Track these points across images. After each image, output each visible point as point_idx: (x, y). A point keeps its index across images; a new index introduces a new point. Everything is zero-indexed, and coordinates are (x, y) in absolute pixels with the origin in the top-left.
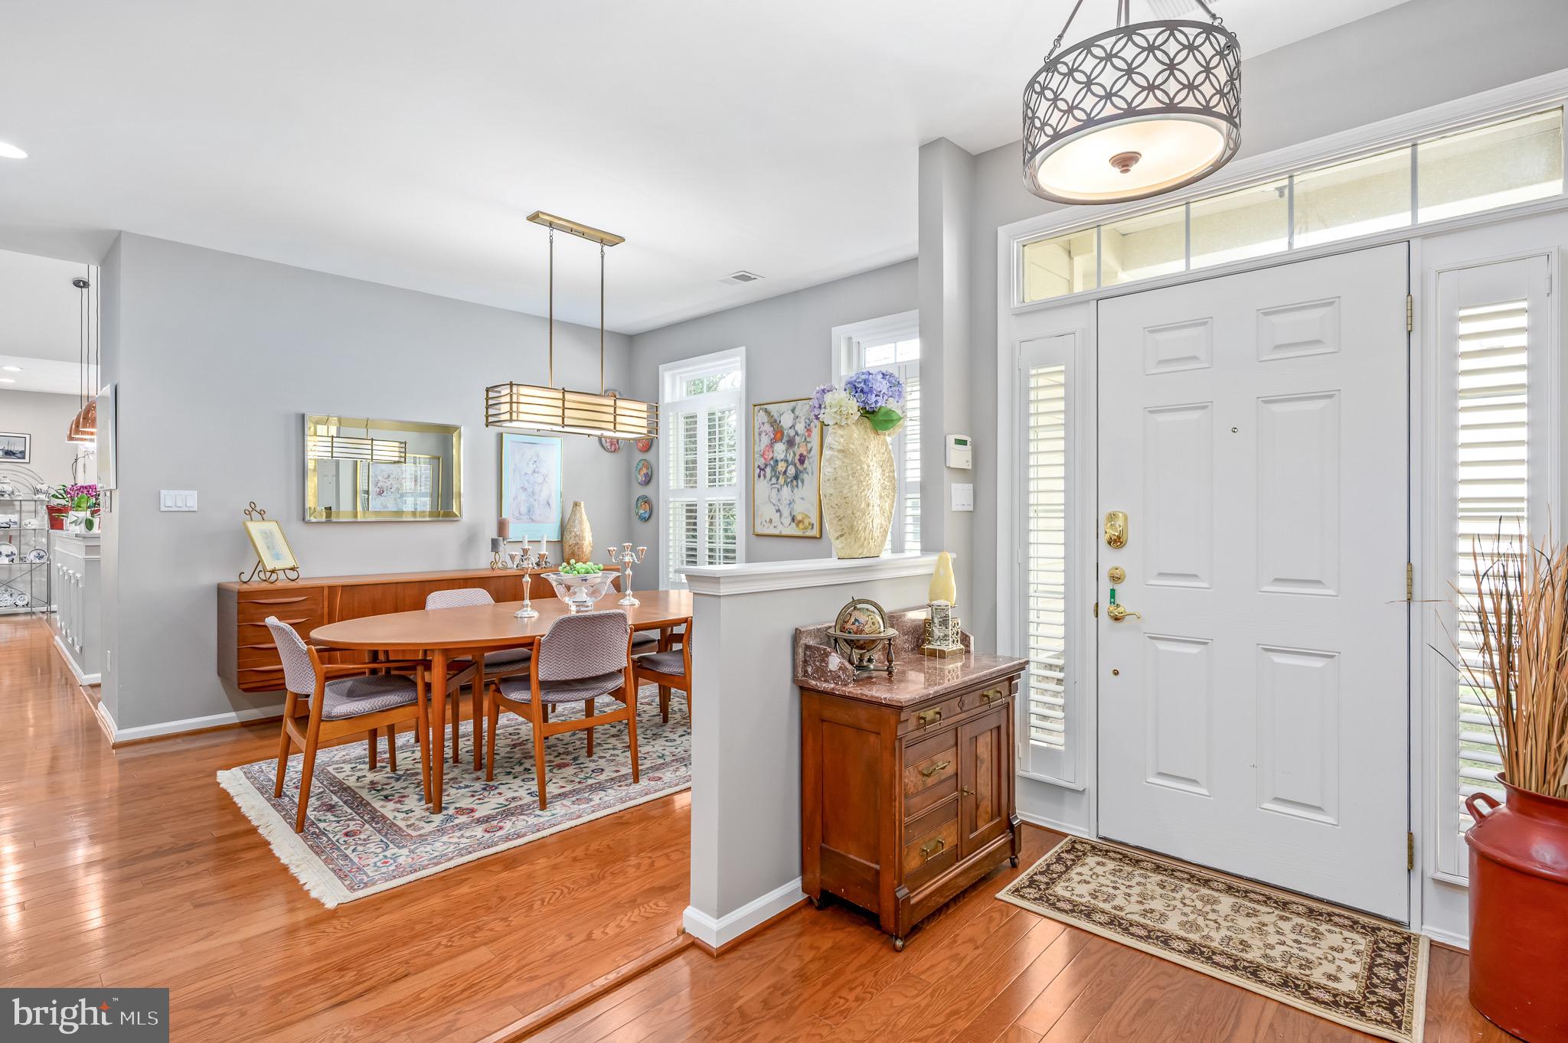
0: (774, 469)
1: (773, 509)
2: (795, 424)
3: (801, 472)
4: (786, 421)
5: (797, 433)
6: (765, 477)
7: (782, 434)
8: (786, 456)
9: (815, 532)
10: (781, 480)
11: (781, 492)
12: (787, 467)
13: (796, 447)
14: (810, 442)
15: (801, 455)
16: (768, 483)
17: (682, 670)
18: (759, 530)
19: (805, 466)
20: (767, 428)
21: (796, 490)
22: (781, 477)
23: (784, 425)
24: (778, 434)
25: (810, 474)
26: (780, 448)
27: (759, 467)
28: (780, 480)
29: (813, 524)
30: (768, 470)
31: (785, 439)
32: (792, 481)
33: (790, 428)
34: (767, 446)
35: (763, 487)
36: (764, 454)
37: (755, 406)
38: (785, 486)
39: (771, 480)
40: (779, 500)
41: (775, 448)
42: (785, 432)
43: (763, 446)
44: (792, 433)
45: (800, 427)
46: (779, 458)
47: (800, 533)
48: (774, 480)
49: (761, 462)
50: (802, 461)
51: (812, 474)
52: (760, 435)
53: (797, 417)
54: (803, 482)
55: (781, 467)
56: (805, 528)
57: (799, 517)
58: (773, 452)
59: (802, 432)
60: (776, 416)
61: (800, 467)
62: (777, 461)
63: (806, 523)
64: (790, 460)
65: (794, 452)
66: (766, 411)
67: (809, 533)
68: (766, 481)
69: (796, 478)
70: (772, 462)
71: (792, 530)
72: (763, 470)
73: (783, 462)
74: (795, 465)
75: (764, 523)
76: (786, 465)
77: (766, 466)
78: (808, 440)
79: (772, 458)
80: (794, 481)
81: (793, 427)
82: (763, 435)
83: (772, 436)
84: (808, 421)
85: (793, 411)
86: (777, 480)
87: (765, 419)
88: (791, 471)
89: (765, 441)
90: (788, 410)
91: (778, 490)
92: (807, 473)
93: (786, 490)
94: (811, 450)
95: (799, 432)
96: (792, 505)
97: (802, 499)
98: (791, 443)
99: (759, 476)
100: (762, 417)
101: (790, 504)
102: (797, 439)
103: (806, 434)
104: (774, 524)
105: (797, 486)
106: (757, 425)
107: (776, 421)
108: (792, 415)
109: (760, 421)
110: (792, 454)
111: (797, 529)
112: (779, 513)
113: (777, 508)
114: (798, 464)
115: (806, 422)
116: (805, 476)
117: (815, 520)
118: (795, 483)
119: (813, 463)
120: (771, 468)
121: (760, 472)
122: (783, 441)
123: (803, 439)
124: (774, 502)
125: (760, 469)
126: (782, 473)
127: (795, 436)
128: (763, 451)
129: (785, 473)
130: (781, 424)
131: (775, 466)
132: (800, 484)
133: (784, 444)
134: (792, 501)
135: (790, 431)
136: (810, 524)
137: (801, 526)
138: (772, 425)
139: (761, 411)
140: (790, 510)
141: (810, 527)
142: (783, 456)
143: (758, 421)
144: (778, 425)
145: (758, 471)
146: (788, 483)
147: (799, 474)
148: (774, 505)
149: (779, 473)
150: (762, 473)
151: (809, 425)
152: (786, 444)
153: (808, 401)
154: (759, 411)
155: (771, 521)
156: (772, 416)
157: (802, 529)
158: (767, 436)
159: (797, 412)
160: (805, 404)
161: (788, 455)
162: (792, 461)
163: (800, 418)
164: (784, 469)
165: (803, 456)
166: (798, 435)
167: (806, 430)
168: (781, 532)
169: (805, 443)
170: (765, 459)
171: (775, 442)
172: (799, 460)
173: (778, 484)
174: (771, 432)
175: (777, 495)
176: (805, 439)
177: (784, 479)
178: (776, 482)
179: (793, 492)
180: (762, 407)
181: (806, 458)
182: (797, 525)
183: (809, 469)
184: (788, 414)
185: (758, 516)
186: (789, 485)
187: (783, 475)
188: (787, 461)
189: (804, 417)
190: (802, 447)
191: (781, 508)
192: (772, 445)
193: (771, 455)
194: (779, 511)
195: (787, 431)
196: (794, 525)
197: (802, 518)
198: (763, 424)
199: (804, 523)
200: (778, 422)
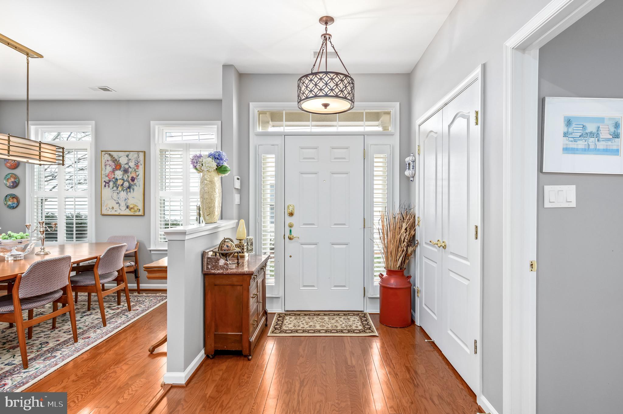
1: (115, 203)
2: (129, 162)
3: (132, 185)
4: (123, 160)
5: (130, 167)
6: (109, 187)
7: (120, 166)
8: (123, 177)
9: (141, 213)
10: (120, 188)
11: (120, 194)
12: (123, 183)
13: (129, 173)
14: (138, 172)
15: (132, 177)
16: (111, 189)
17: (94, 282)
18: (104, 212)
19: (135, 182)
20: (110, 162)
21: (129, 193)
22: (119, 187)
23: (121, 162)
24: (118, 166)
25: (138, 186)
26: (119, 174)
27: (105, 181)
28: (119, 189)
29: (140, 210)
30: (111, 184)
31: (122, 169)
32: (127, 189)
33: (126, 164)
34: (110, 172)
35: (107, 192)
36: (108, 175)
37: (102, 151)
38: (122, 192)
39: (113, 188)
40: (118, 198)
41: (116, 173)
42: (122, 166)
43: (107, 172)
44: (127, 166)
45: (132, 164)
46: (118, 178)
47: (132, 214)
48: (115, 188)
49: (107, 179)
50: (133, 179)
51: (139, 186)
52: (106, 166)
53: (130, 159)
54: (133, 190)
55: (120, 182)
56: (135, 211)
57: (131, 206)
58: (114, 175)
59: (133, 167)
60: (116, 158)
61: (132, 183)
62: (117, 179)
63: (136, 208)
64: (125, 179)
65: (128, 176)
66: (110, 155)
67: (137, 213)
68: (109, 189)
69: (129, 187)
70: (114, 180)
71: (128, 212)
72: (108, 183)
73: (121, 180)
74: (129, 182)
75: (108, 209)
76: (122, 181)
77: (110, 181)
78: (137, 170)
79: (114, 178)
80: (128, 189)
81: (127, 164)
82: (108, 167)
83: (114, 167)
84: (136, 162)
85: (127, 156)
86: (117, 188)
87: (109, 158)
88: (126, 184)
89: (109, 169)
91: (118, 193)
92: (136, 186)
93: (123, 194)
94: (138, 175)
95: (131, 167)
96: (126, 201)
97: (133, 197)
98: (126, 171)
99: (105, 186)
100: (107, 157)
101: (126, 200)
102: (130, 170)
103: (136, 168)
104: (115, 210)
105: (130, 192)
106: (103, 161)
107: (116, 160)
108: (127, 158)
109: (105, 159)
110: (127, 176)
111: (130, 212)
112: (118, 204)
113: (117, 202)
114: (130, 181)
115: (135, 162)
116: (135, 187)
117: (141, 207)
118: (128, 190)
119: (140, 181)
120: (113, 183)
121: (106, 184)
122: (121, 170)
123: (134, 170)
124: (115, 199)
125: (106, 183)
126: (120, 185)
127: (128, 168)
128: (107, 174)
129: (122, 185)
130: (120, 162)
131: (116, 182)
132: (132, 190)
133: (122, 171)
134: (127, 198)
135: (125, 165)
136: (138, 209)
137: (132, 210)
138: (114, 162)
139: (106, 154)
140: (125, 203)
141: (138, 211)
142: (121, 177)
143: (104, 159)
144: (118, 162)
145: (104, 183)
146: (124, 190)
147: (131, 186)
148: (115, 200)
149: (118, 185)
150: (107, 185)
151: (137, 164)
152: (123, 171)
153: (137, 153)
154: (105, 154)
155: (113, 208)
156: (114, 157)
157: (133, 212)
158: (110, 167)
159: (130, 157)
160: (135, 154)
161: (124, 177)
162: (127, 180)
163: (132, 160)
164: (121, 183)
165: (134, 178)
166: (130, 168)
167: (135, 166)
168: (120, 213)
169: (135, 172)
170: (109, 178)
171: (116, 170)
172: (131, 179)
173: (117, 190)
174: (113, 165)
175: (117, 195)
176: (135, 170)
177: (121, 188)
178: (116, 189)
179: (127, 194)
180: (107, 152)
181: (136, 179)
182: (130, 210)
183: (138, 184)
184: (124, 157)
185: (104, 206)
186: (125, 191)
187: (121, 186)
188: (123, 180)
189: (134, 160)
190: (133, 174)
191: (119, 202)
192: (113, 171)
193: (113, 176)
194: (118, 203)
195: (123, 165)
196: (128, 210)
197: (133, 206)
198: (108, 161)
199: (134, 209)
200: (118, 161)
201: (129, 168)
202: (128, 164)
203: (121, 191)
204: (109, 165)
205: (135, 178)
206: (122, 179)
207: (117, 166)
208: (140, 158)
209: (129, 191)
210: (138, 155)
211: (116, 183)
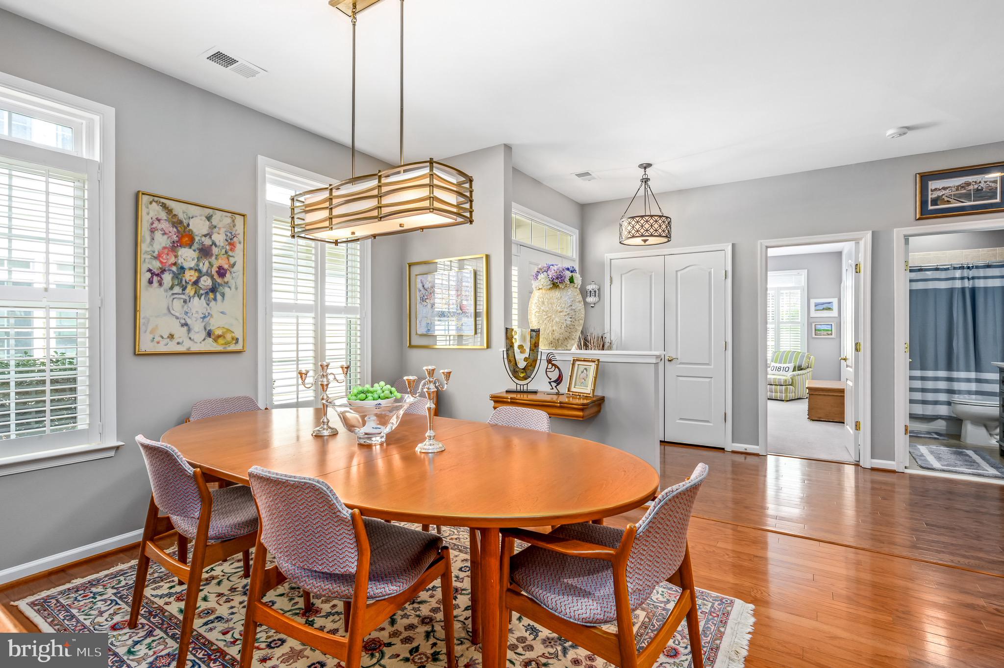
0: (176, 276)
1: (176, 323)
2: (212, 233)
3: (219, 285)
4: (199, 227)
5: (214, 243)
6: (160, 284)
7: (192, 240)
8: (197, 265)
9: (238, 347)
10: (190, 290)
11: (190, 304)
12: (199, 278)
13: (214, 258)
14: (233, 256)
15: (220, 268)
16: (166, 290)
18: (146, 345)
19: (226, 279)
20: (165, 225)
21: (213, 303)
22: (189, 287)
23: (195, 230)
24: (185, 237)
25: (234, 288)
26: (187, 256)
27: (150, 270)
28: (187, 291)
29: (237, 339)
30: (167, 278)
31: (196, 246)
32: (207, 293)
33: (205, 236)
34: (165, 248)
35: (155, 297)
36: (160, 255)
37: (139, 193)
38: (196, 298)
39: (172, 288)
40: (186, 313)
41: (180, 253)
42: (197, 239)
43: (157, 247)
44: (207, 242)
45: (219, 238)
46: (186, 265)
47: (220, 348)
48: (177, 289)
49: (156, 265)
50: (222, 272)
51: (236, 289)
52: (152, 231)
53: (215, 227)
54: (223, 295)
55: (190, 276)
56: (227, 343)
57: (218, 332)
58: (176, 257)
59: (222, 244)
60: (181, 216)
61: (219, 280)
62: (182, 269)
63: (229, 337)
65: (210, 263)
66: (164, 206)
67: (230, 348)
68: (162, 289)
69: (213, 290)
70: (174, 269)
71: (210, 345)
72: (157, 275)
73: (192, 272)
74: (212, 277)
75: (158, 339)
76: (197, 274)
77: (163, 271)
78: (230, 253)
79: (175, 264)
80: (211, 294)
81: (208, 235)
82: (158, 235)
83: (175, 238)
84: (229, 235)
85: (209, 218)
86: (183, 290)
87: (163, 215)
88: (206, 282)
89: (161, 241)
90: (201, 215)
91: (185, 302)
92: (230, 287)
93: (198, 305)
94: (234, 264)
95: (218, 244)
96: (206, 320)
97: (222, 313)
98: (205, 252)
99: (150, 282)
100: (155, 210)
101: (204, 317)
102: (215, 250)
103: (227, 247)
104: (176, 340)
105: (215, 299)
106: (147, 219)
107: (181, 222)
108: (207, 223)
109: (152, 214)
110: (207, 264)
111: (215, 344)
112: (185, 328)
113: (183, 321)
114: (216, 276)
115: (227, 235)
116: (226, 290)
117: (237, 333)
118: (211, 295)
119: (235, 278)
120: (171, 275)
121: (152, 277)
122: (193, 248)
123: (224, 251)
124: (177, 314)
125: (153, 274)
126: (190, 283)
127: (211, 245)
128: (156, 253)
129: (196, 283)
130: (191, 227)
131: (179, 274)
132: (219, 297)
133: (194, 251)
134: (207, 314)
135: (203, 239)
136: (233, 339)
137: (221, 341)
138: (174, 225)
139: (154, 204)
140: (204, 324)
141: (234, 342)
142: (192, 264)
143: (148, 214)
144: (185, 228)
145: (149, 275)
146: (202, 295)
147: (217, 286)
148: (177, 318)
149: (186, 282)
150: (155, 279)
151: (231, 239)
152: (197, 251)
153: (230, 214)
154: (151, 203)
155: (171, 336)
156: (175, 215)
157: (222, 344)
158: (166, 237)
159: (215, 221)
160: (227, 217)
161: (201, 265)
162: (207, 272)
163: (220, 228)
164: (194, 279)
165: (223, 269)
166: (216, 246)
167: (227, 243)
168: (190, 348)
169: (225, 256)
170: (161, 262)
171: (180, 246)
172: (217, 272)
173: (184, 294)
174: (173, 233)
175: (183, 307)
176: (226, 252)
177: (194, 290)
178: (180, 291)
179: (208, 305)
180: (156, 199)
181: (228, 272)
182: (215, 340)
183: (232, 283)
184: (201, 220)
185: (145, 332)
186: (203, 297)
187: (192, 285)
188: (198, 270)
189: (224, 230)
190: (222, 259)
191: (189, 321)
192: (174, 248)
193: (173, 260)
194: (185, 324)
195: (199, 238)
196: (210, 340)
197: (223, 332)
198: (159, 220)
199: (224, 337)
200: (185, 224)
201: (213, 247)
202: (211, 237)
203: (194, 296)
204: (160, 232)
205: (226, 271)
206: (196, 270)
207: (183, 237)
208: (236, 228)
209: (213, 297)
210: (233, 221)
211: (180, 277)
